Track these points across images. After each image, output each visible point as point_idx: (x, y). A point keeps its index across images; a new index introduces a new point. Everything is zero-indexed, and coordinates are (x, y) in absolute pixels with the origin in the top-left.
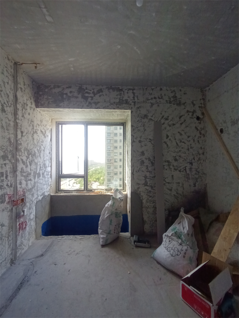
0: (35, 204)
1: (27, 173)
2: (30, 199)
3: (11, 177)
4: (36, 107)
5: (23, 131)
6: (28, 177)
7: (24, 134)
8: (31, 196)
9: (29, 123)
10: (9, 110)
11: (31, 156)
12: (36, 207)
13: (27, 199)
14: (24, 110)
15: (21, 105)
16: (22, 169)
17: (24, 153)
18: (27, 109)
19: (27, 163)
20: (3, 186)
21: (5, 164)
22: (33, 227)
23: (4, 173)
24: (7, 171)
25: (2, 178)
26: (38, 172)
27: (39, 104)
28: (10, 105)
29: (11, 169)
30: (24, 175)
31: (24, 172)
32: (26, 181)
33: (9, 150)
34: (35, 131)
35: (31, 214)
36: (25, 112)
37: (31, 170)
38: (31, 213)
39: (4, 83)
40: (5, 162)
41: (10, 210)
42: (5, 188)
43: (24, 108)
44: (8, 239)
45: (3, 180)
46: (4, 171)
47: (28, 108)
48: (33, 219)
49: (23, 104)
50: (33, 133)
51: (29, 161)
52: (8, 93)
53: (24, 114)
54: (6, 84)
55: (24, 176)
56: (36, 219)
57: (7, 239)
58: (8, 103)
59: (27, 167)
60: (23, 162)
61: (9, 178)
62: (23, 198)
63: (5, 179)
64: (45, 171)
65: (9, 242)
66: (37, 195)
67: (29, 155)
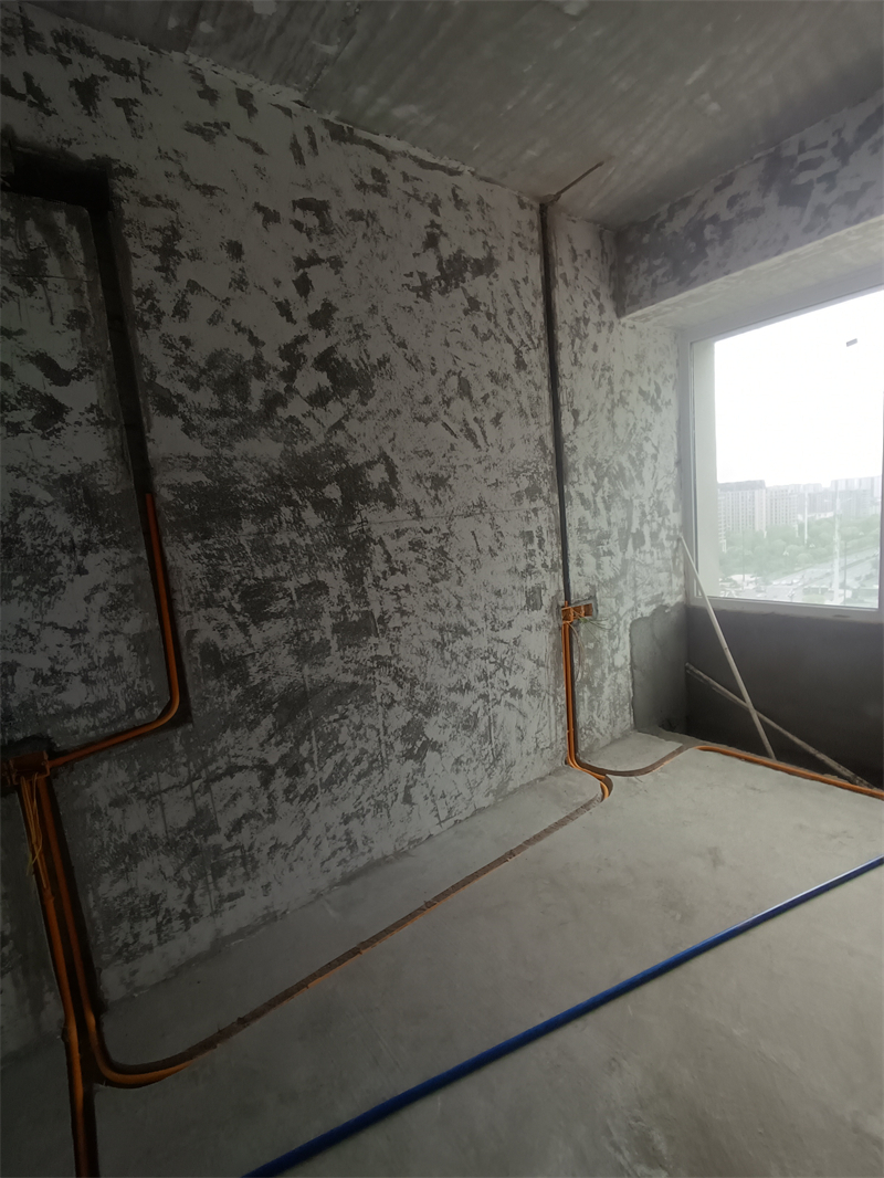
0: (628, 626)
1: (598, 531)
2: (612, 609)
3: (552, 544)
4: (619, 316)
5: (580, 408)
6: (603, 544)
7: (581, 418)
8: (614, 600)
9: (597, 378)
10: (536, 358)
11: (609, 482)
12: (630, 635)
13: (600, 608)
14: (577, 341)
15: (567, 330)
16: (581, 521)
17: (586, 474)
18: (586, 336)
19: (595, 502)
20: (533, 567)
21: (535, 511)
22: (624, 692)
23: (535, 534)
24: (540, 529)
25: (530, 547)
26: (634, 531)
27: (628, 301)
28: (536, 341)
29: (550, 521)
30: (589, 538)
31: (588, 530)
32: (597, 556)
33: (542, 471)
34: (618, 397)
35: (615, 651)
36: (581, 347)
37: (609, 524)
38: (617, 649)
39: (516, 283)
40: (533, 505)
41: (554, 629)
42: (539, 572)
43: (578, 335)
44: (554, 701)
45: (534, 551)
46: (533, 528)
47: (591, 329)
48: (621, 668)
49: (574, 323)
50: (613, 407)
51: (603, 498)
52: (529, 308)
53: (579, 355)
54: (522, 283)
55: (590, 542)
56: (632, 669)
57: (551, 699)
58: (531, 340)
59: (596, 513)
60: (584, 502)
61: (547, 547)
62: (589, 602)
63: (538, 550)
64: (660, 526)
65: (556, 709)
66: (635, 599)
67: (600, 478)
